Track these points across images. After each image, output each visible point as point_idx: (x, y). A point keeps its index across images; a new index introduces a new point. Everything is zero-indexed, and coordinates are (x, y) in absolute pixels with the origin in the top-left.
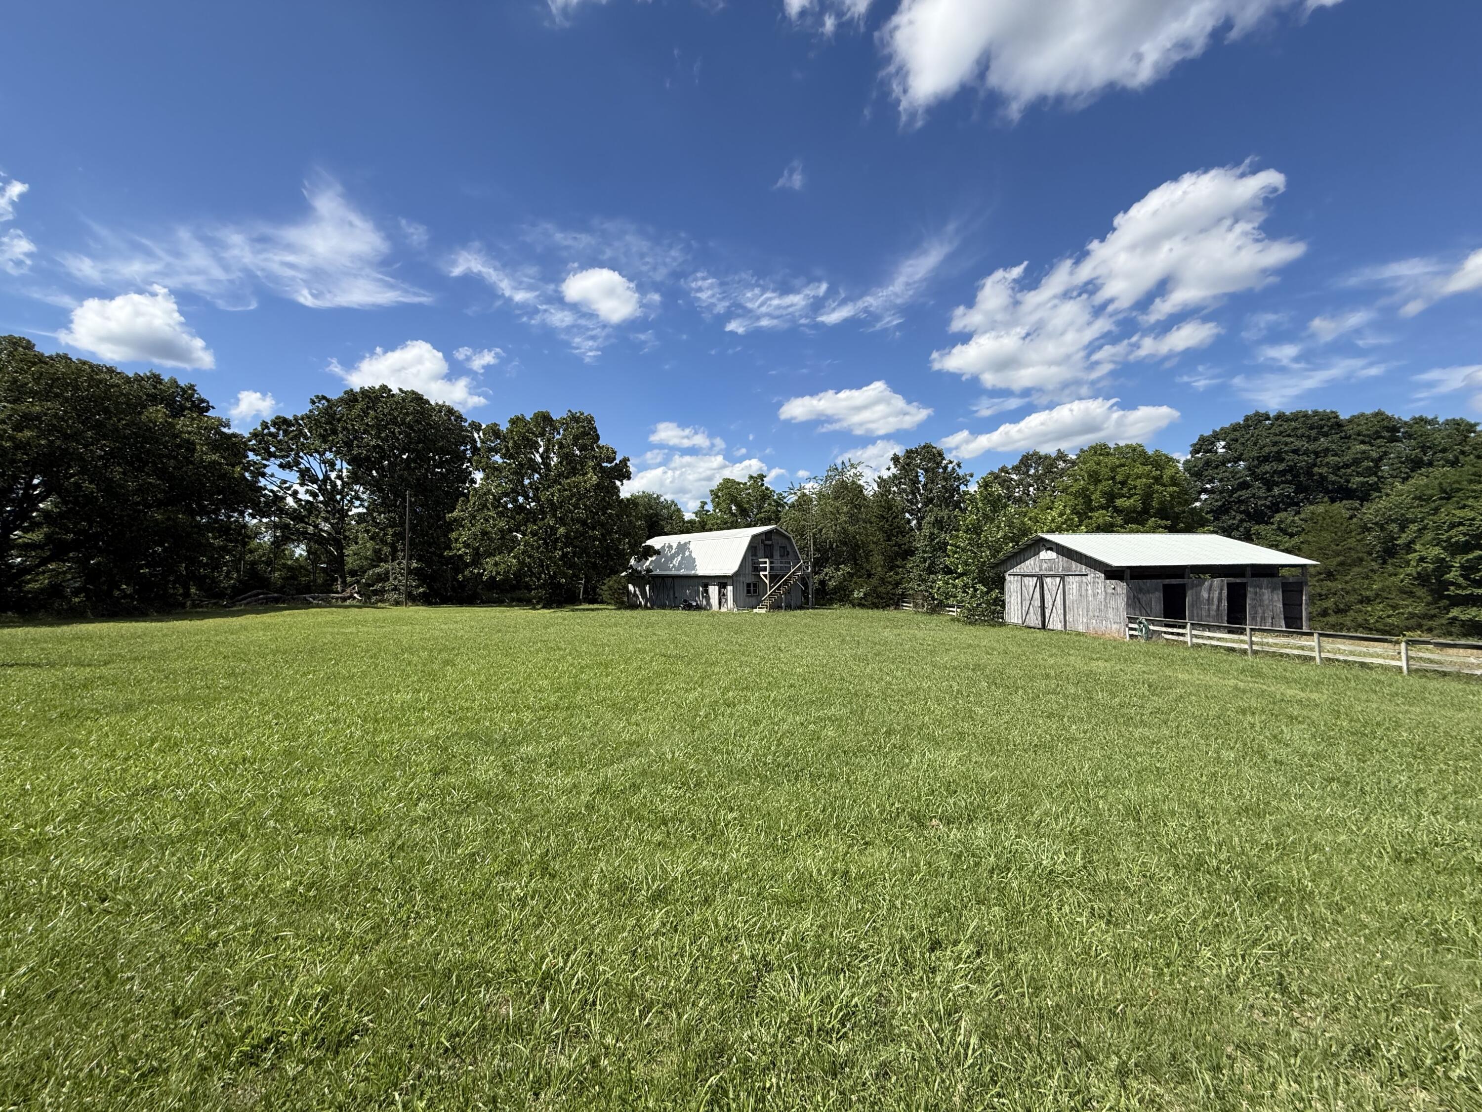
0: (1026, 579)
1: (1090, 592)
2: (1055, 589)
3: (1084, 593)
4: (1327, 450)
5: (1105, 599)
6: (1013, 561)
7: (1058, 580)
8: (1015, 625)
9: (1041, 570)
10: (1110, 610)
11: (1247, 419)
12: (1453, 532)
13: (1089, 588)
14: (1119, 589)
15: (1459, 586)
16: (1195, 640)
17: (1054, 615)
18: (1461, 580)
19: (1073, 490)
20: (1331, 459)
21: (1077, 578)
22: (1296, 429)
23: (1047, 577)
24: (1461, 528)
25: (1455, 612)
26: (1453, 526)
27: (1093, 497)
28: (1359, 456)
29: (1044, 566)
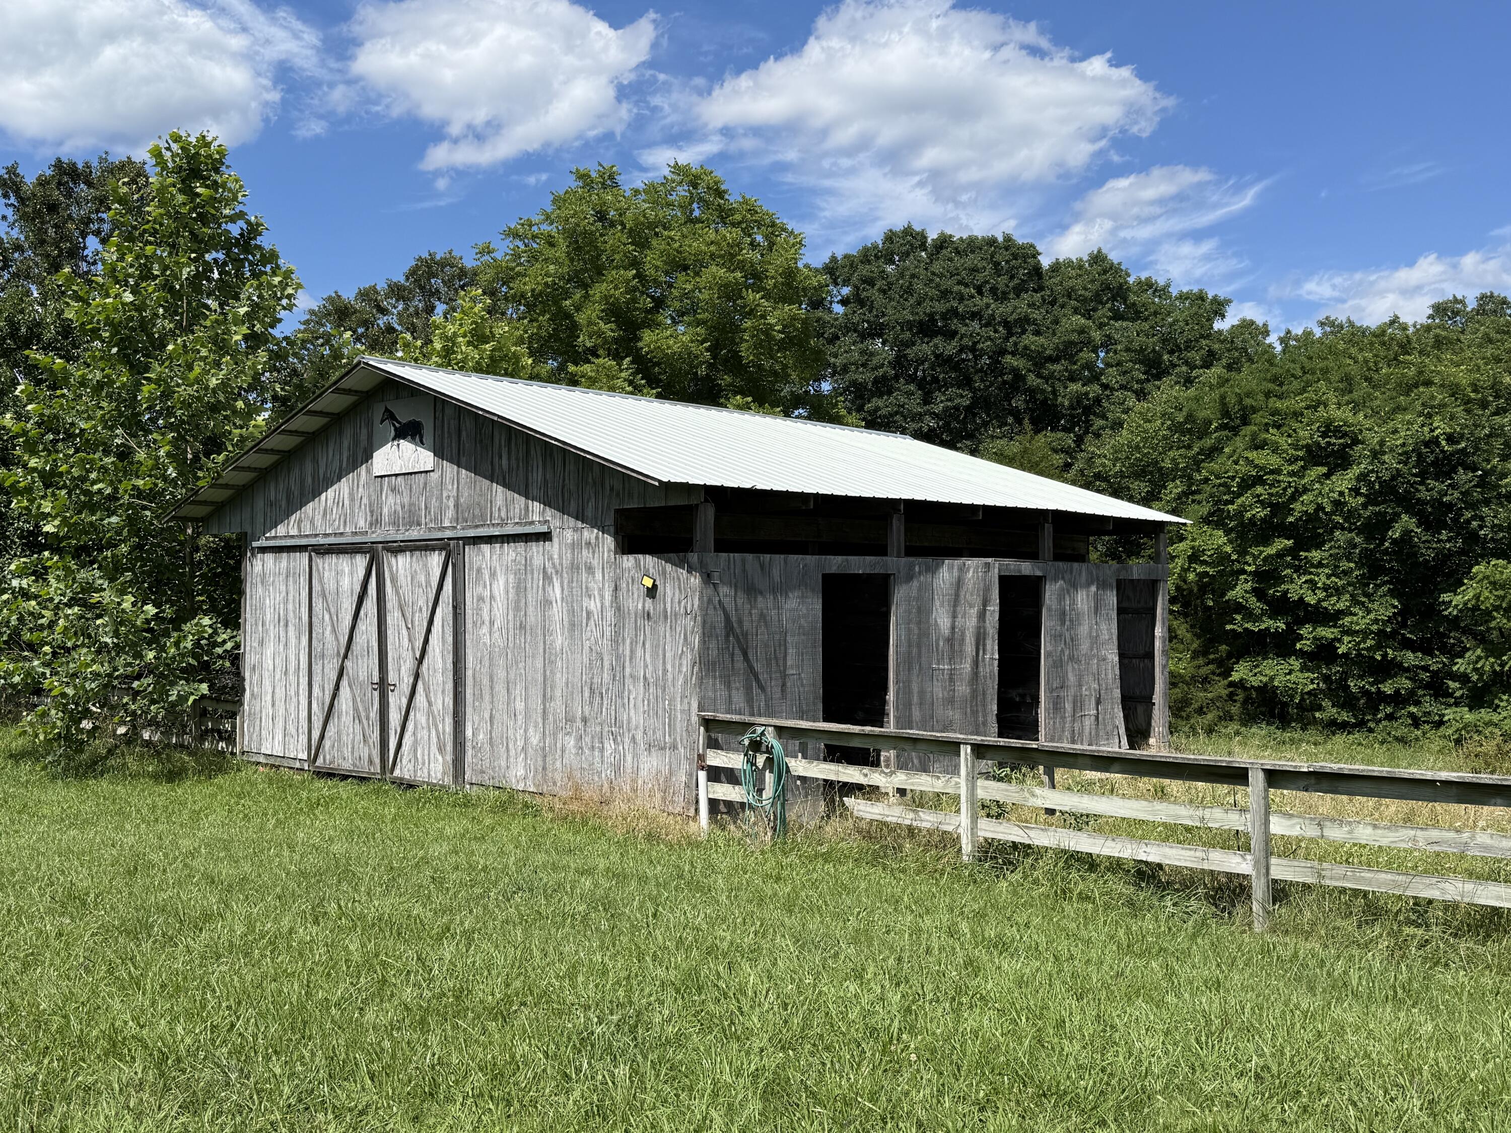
0: (328, 566)
1: (558, 612)
2: (423, 602)
3: (533, 617)
4: (1025, 321)
5: (616, 640)
6: (274, 492)
7: (435, 560)
8: (275, 764)
9: (376, 522)
10: (636, 692)
11: (890, 237)
12: (1246, 499)
13: (556, 592)
14: (669, 592)
15: (1249, 615)
16: (990, 829)
17: (419, 717)
18: (1254, 603)
19: (528, 286)
20: (1029, 340)
21: (511, 552)
22: (974, 270)
23: (398, 548)
24: (1259, 489)
25: (1241, 671)
26: (1247, 484)
27: (581, 318)
28: (1075, 337)
29: (390, 503)
